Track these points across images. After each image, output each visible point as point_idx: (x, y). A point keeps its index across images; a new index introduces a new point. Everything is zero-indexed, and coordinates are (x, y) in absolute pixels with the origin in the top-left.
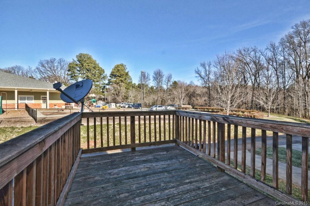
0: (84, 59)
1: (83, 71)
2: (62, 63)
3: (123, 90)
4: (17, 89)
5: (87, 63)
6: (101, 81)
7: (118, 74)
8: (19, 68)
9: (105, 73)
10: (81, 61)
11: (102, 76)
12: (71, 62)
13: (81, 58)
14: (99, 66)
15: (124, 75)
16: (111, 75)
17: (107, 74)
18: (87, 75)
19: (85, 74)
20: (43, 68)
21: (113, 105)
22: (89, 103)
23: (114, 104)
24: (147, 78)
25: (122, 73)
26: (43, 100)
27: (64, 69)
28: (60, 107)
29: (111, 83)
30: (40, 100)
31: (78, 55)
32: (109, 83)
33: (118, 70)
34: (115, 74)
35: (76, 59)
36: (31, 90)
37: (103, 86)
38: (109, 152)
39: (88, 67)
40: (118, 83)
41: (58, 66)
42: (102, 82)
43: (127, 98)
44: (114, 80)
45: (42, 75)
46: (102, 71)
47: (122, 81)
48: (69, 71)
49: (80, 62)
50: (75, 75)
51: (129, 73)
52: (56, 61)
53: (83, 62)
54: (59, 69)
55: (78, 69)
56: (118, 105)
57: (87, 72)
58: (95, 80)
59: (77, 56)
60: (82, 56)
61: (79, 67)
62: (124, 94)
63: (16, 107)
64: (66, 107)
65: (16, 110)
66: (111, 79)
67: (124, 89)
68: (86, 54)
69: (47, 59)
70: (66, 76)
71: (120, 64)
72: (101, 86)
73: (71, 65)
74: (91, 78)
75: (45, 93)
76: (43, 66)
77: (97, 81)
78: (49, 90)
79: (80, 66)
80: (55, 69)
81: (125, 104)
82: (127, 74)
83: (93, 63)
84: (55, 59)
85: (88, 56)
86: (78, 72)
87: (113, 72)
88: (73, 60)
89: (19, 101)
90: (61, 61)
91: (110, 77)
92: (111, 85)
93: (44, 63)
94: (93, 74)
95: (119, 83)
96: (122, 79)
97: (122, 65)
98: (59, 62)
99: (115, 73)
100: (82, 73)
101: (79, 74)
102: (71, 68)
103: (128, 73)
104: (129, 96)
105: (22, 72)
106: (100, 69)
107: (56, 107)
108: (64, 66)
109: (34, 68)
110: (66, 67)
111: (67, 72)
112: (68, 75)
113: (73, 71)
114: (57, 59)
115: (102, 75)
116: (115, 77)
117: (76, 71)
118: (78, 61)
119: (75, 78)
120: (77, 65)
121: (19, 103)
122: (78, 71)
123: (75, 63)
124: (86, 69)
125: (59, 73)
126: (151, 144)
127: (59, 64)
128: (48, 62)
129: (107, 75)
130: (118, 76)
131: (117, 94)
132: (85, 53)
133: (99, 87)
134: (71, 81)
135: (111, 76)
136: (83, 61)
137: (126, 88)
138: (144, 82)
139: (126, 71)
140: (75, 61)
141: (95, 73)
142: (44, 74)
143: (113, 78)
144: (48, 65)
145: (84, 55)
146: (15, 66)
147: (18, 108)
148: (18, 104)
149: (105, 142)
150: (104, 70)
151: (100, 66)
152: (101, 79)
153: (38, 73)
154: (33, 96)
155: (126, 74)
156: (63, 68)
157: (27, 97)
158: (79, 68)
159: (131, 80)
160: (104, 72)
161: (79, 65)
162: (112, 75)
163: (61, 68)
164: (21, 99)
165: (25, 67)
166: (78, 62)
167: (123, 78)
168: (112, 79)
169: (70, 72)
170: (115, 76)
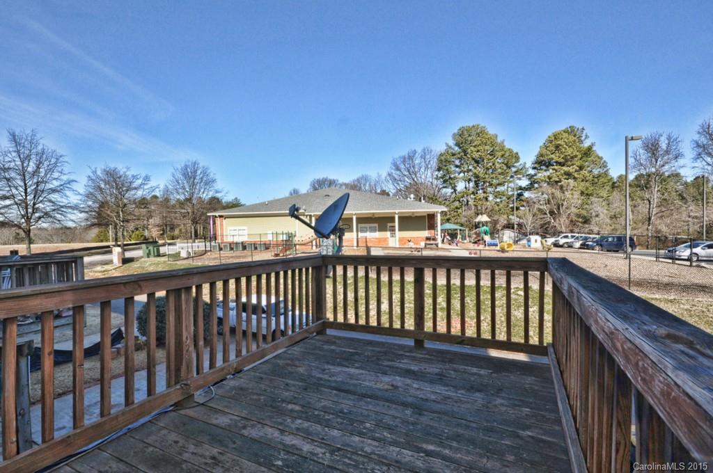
0: (470, 138)
1: (466, 166)
2: (428, 157)
3: (572, 198)
4: (355, 214)
5: (475, 147)
6: (511, 182)
7: (555, 157)
8: (365, 178)
9: (521, 161)
10: (462, 143)
11: (514, 169)
12: (443, 151)
13: (463, 138)
14: (504, 146)
15: (576, 156)
16: (536, 163)
17: (525, 163)
18: (475, 174)
19: (471, 170)
20: (398, 172)
21: (536, 241)
22: (475, 236)
23: (538, 238)
24: (667, 152)
25: (570, 153)
26: (390, 230)
27: (431, 168)
28: (417, 244)
29: (536, 185)
30: (386, 231)
31: (456, 131)
32: (531, 184)
33: (557, 147)
34: (546, 158)
35: (452, 143)
36: (373, 214)
37: (516, 193)
38: (494, 353)
39: (476, 155)
40: (557, 182)
41: (420, 164)
42: (512, 185)
43: (586, 221)
44: (542, 175)
45: (396, 185)
46: (510, 159)
47: (568, 175)
48: (439, 170)
49: (460, 148)
50: (452, 176)
51: (594, 148)
52: (417, 154)
53: (466, 146)
54: (422, 170)
55: (457, 162)
56: (551, 240)
57: (475, 165)
58: (495, 181)
59: (454, 134)
60: (465, 133)
61: (459, 158)
62: (574, 210)
63: (355, 244)
64: (426, 244)
65: (355, 248)
66: (535, 175)
67: (576, 196)
68: (473, 126)
69: (403, 154)
70: (435, 182)
71: (564, 128)
72: (510, 193)
73: (443, 158)
74: (485, 178)
75: (392, 219)
76: (398, 169)
77: (499, 184)
78: (399, 213)
79: (459, 156)
80: (416, 170)
81: (573, 237)
82: (588, 152)
83: (488, 142)
84: (415, 152)
85: (478, 129)
86: (457, 169)
87: (542, 155)
88: (447, 145)
89: (359, 233)
90: (425, 153)
91: (534, 168)
92: (537, 188)
93: (398, 163)
94: (488, 169)
95: (560, 181)
96: (571, 169)
97: (571, 131)
98: (421, 157)
99: (547, 155)
100: (465, 169)
101: (459, 174)
102: (443, 163)
103: (590, 149)
104: (594, 214)
105: (370, 185)
106: (507, 154)
107: (411, 245)
108: (431, 162)
109: (384, 174)
110: (434, 164)
111: (437, 173)
112: (437, 178)
113: (447, 170)
114: (419, 150)
115: (514, 166)
116: (547, 167)
117: (453, 168)
118: (457, 145)
119: (451, 184)
120: (453, 155)
121: (359, 237)
122: (457, 166)
123: (450, 151)
124: (473, 159)
125: (423, 177)
126: (463, 341)
127: (423, 160)
128: (404, 160)
129: (527, 166)
130: (557, 162)
131: (552, 213)
132: (471, 125)
133: (504, 198)
134: (444, 190)
135: (536, 165)
136: (466, 143)
137: (582, 193)
138: (655, 167)
139: (586, 144)
140: (450, 147)
141: (493, 164)
142: (398, 184)
143: (541, 169)
144: (405, 165)
145: (469, 130)
146: (361, 176)
147: (358, 246)
148: (357, 239)
149: (486, 326)
150: (517, 153)
151: (508, 145)
152: (512, 177)
153: (391, 182)
154: (376, 225)
155: (585, 154)
156: (429, 166)
157: (370, 228)
158: (458, 160)
159: (606, 166)
160: (517, 158)
161: (459, 153)
162: (541, 163)
163: (427, 168)
164: (362, 231)
165: (373, 175)
166: (457, 148)
167: (573, 165)
168: (540, 175)
169: (441, 172)
170: (548, 164)
